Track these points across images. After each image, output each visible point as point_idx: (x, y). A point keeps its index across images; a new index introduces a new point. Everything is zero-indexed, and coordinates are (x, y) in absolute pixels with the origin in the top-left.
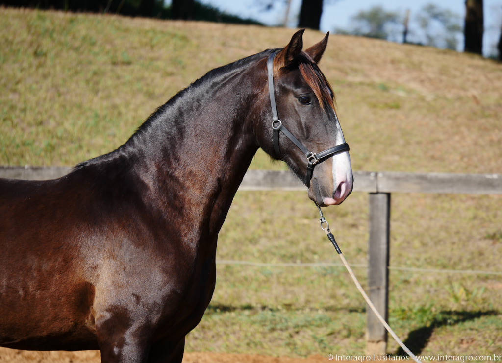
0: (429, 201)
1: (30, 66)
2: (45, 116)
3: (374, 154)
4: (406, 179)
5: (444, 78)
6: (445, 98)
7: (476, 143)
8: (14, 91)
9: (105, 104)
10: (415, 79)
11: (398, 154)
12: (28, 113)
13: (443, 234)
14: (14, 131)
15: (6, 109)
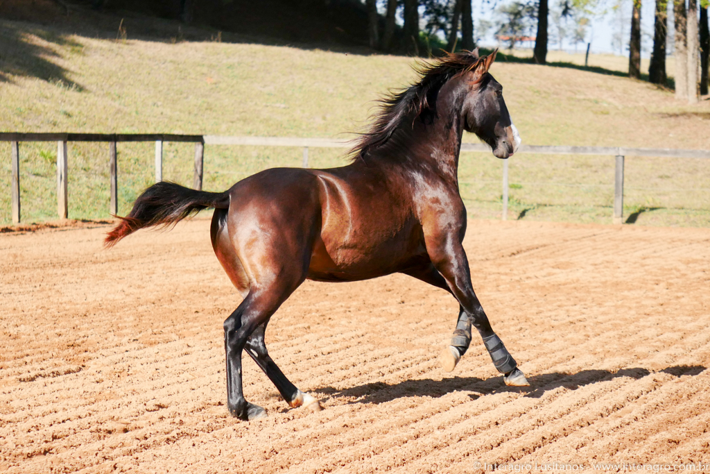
4: (631, 150)
5: (626, 95)
6: (628, 107)
7: (650, 133)
10: (611, 96)
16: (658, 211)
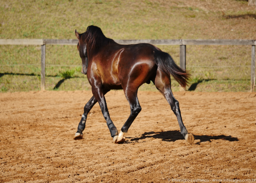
0: (202, 48)
1: (68, 5)
2: (76, 23)
3: (185, 33)
4: (190, 41)
5: (214, 4)
6: (213, 12)
7: (218, 29)
8: (64, 14)
9: (95, 18)
10: (203, 5)
11: (193, 33)
12: (70, 22)
13: (205, 58)
14: (66, 28)
15: (63, 20)
16: (212, 81)
